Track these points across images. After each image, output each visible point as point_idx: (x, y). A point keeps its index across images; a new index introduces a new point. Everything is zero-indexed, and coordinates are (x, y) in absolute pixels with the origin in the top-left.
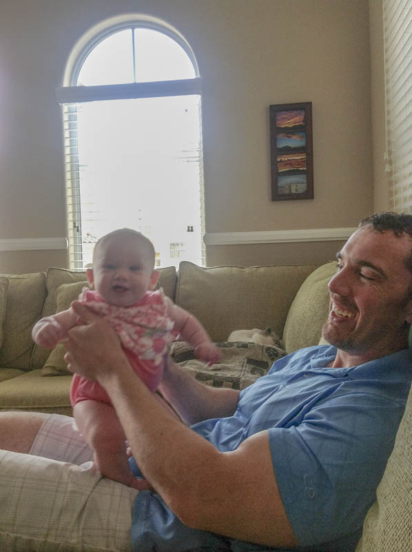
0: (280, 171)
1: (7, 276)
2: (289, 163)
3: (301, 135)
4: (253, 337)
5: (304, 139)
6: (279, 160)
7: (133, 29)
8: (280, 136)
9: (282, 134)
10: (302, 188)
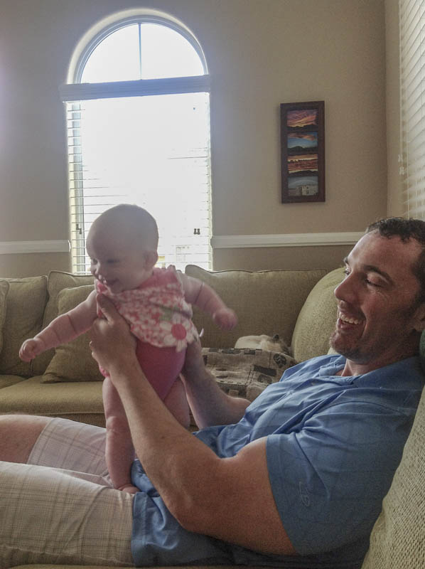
0: (290, 172)
1: (7, 279)
2: (300, 164)
3: (313, 135)
4: (261, 343)
5: (317, 140)
6: (289, 161)
7: (140, 24)
8: (291, 136)
9: (293, 134)
10: (313, 190)
